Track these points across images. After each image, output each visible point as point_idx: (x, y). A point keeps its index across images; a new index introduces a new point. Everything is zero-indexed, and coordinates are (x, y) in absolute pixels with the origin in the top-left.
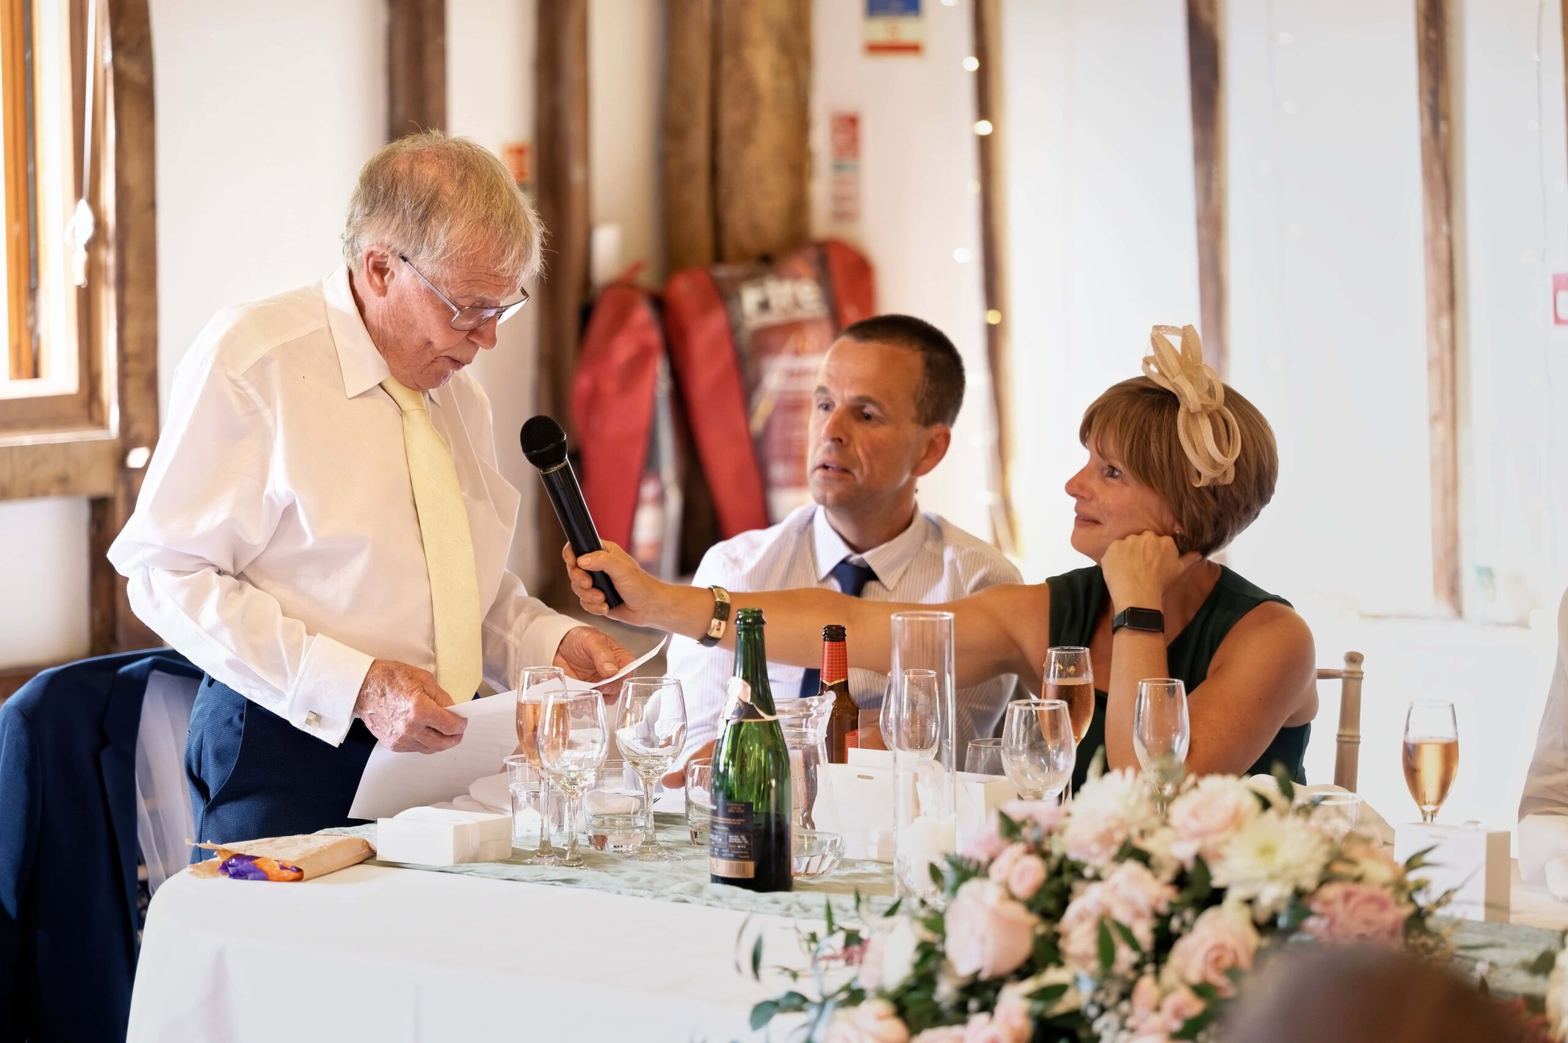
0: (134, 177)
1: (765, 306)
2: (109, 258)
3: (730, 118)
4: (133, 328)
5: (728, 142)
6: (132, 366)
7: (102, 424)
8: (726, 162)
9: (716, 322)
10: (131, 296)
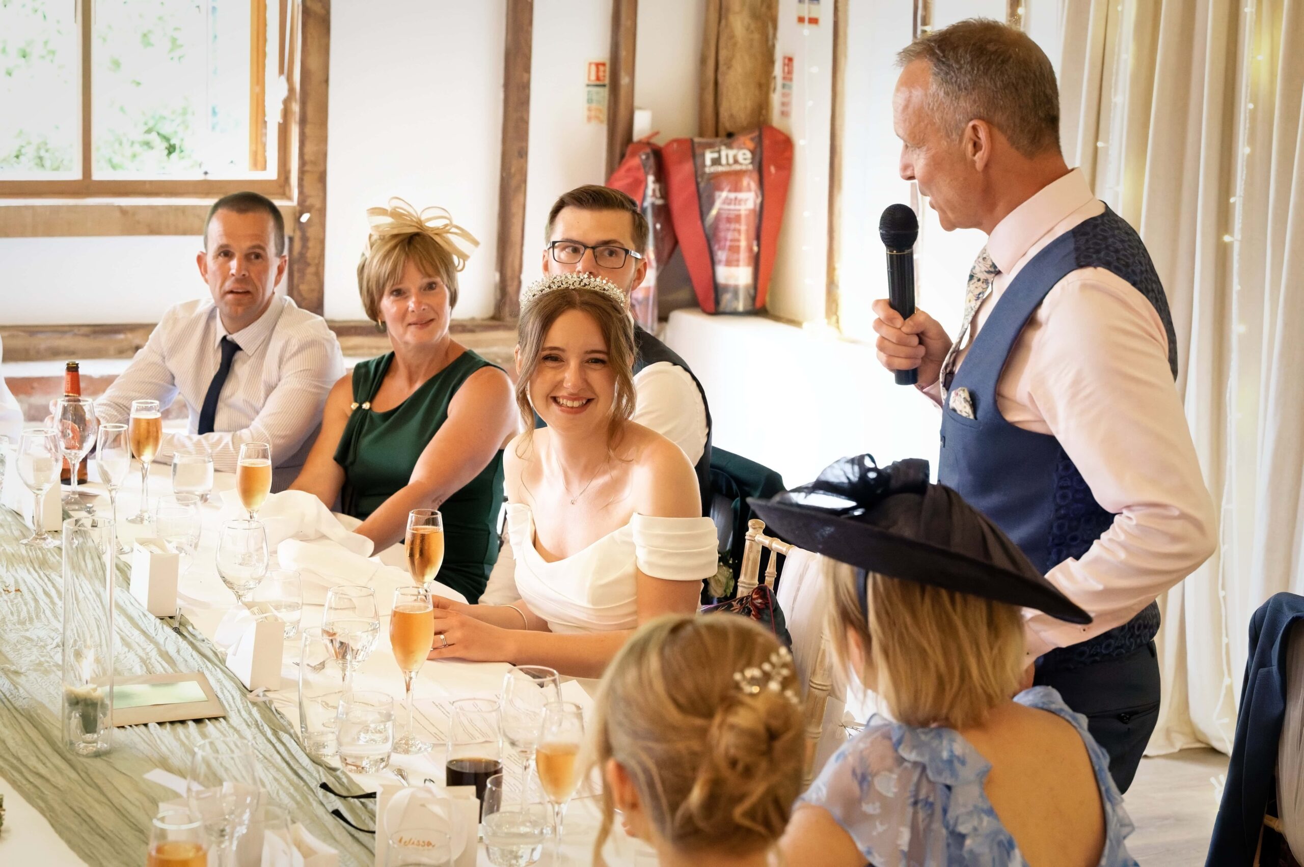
0: (314, 63)
1: (716, 162)
2: (296, 108)
3: (723, 54)
4: (310, 148)
5: (722, 68)
6: (307, 168)
7: (290, 198)
8: (720, 80)
9: (687, 168)
10: (309, 130)
